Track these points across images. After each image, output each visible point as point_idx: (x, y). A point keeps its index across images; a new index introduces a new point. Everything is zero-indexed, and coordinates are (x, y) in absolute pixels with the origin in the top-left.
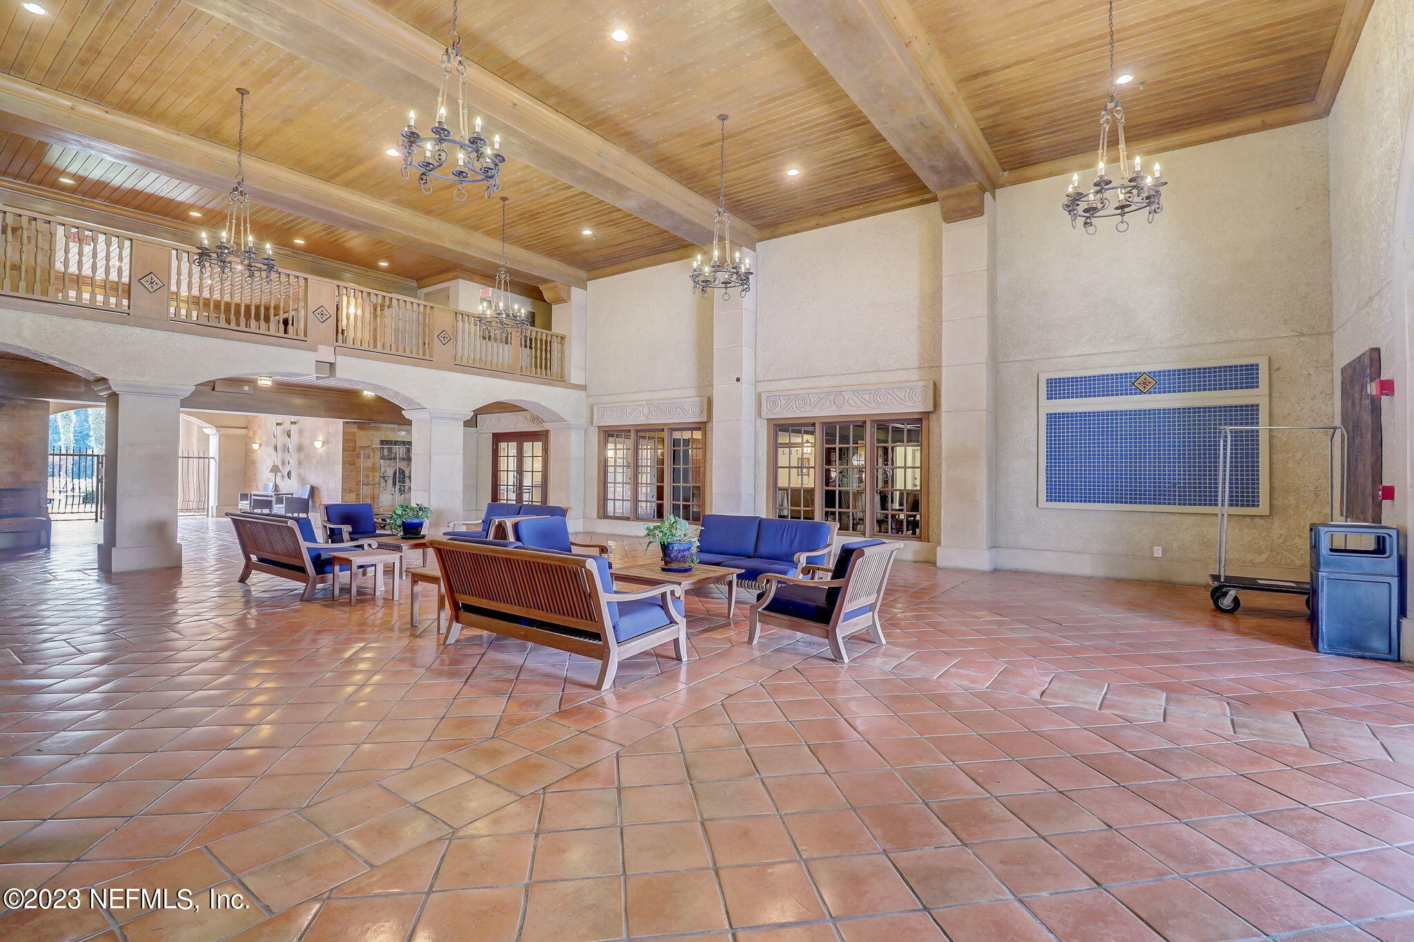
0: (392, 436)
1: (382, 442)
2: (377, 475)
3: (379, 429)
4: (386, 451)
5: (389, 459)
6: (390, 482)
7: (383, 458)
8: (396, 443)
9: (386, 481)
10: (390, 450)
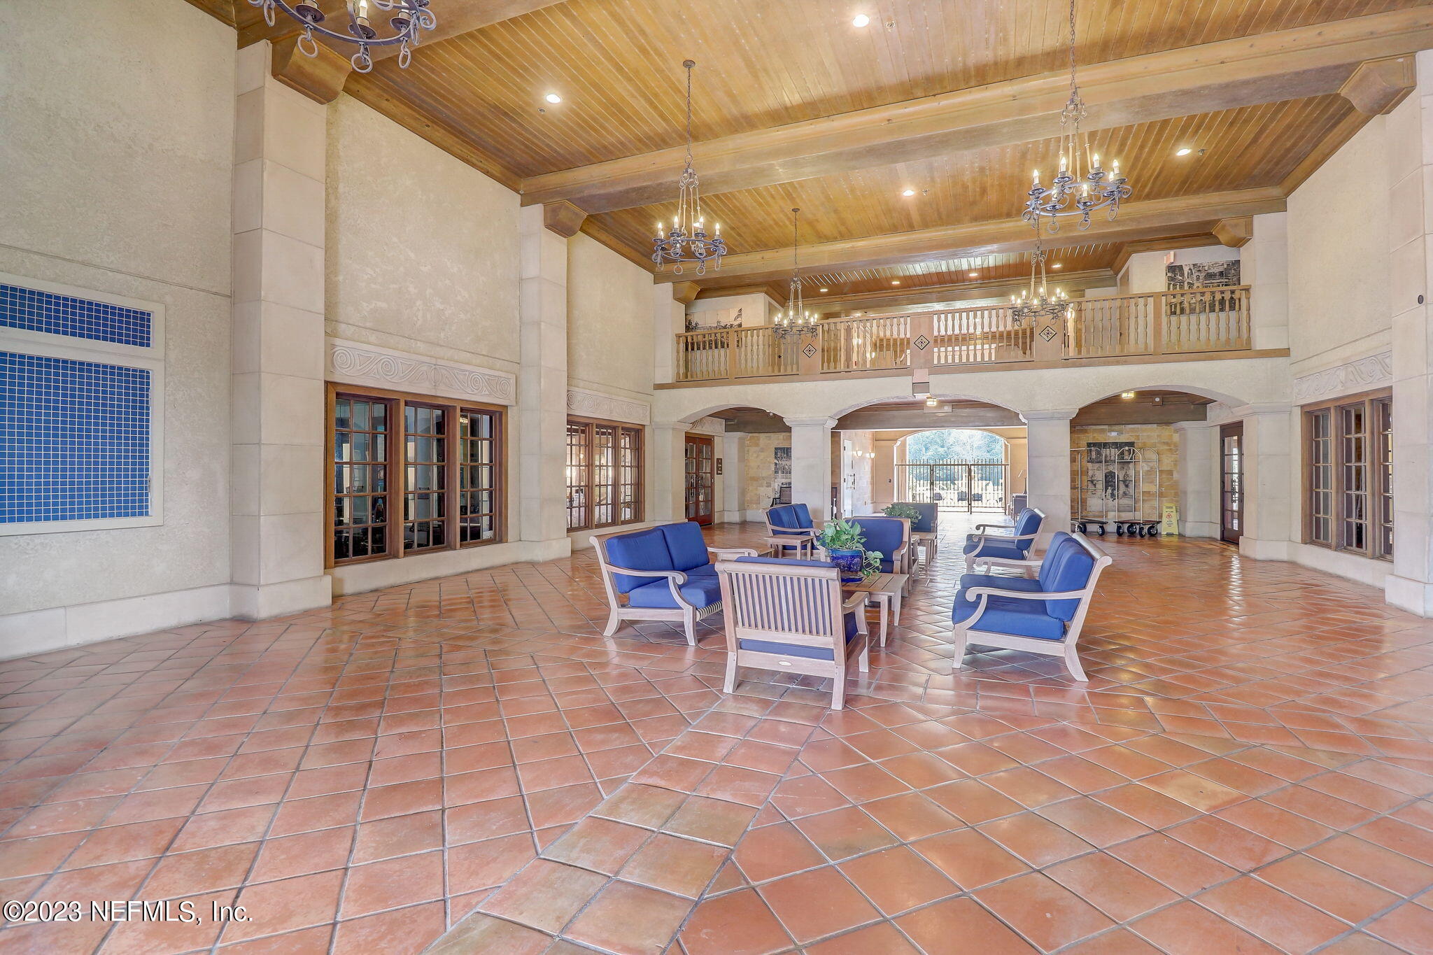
0: (1101, 438)
1: (1089, 445)
2: (1085, 478)
3: (1085, 431)
4: (1093, 453)
5: (1098, 462)
6: (1100, 486)
7: (1091, 461)
8: (1105, 445)
9: (1095, 485)
10: (1099, 453)
